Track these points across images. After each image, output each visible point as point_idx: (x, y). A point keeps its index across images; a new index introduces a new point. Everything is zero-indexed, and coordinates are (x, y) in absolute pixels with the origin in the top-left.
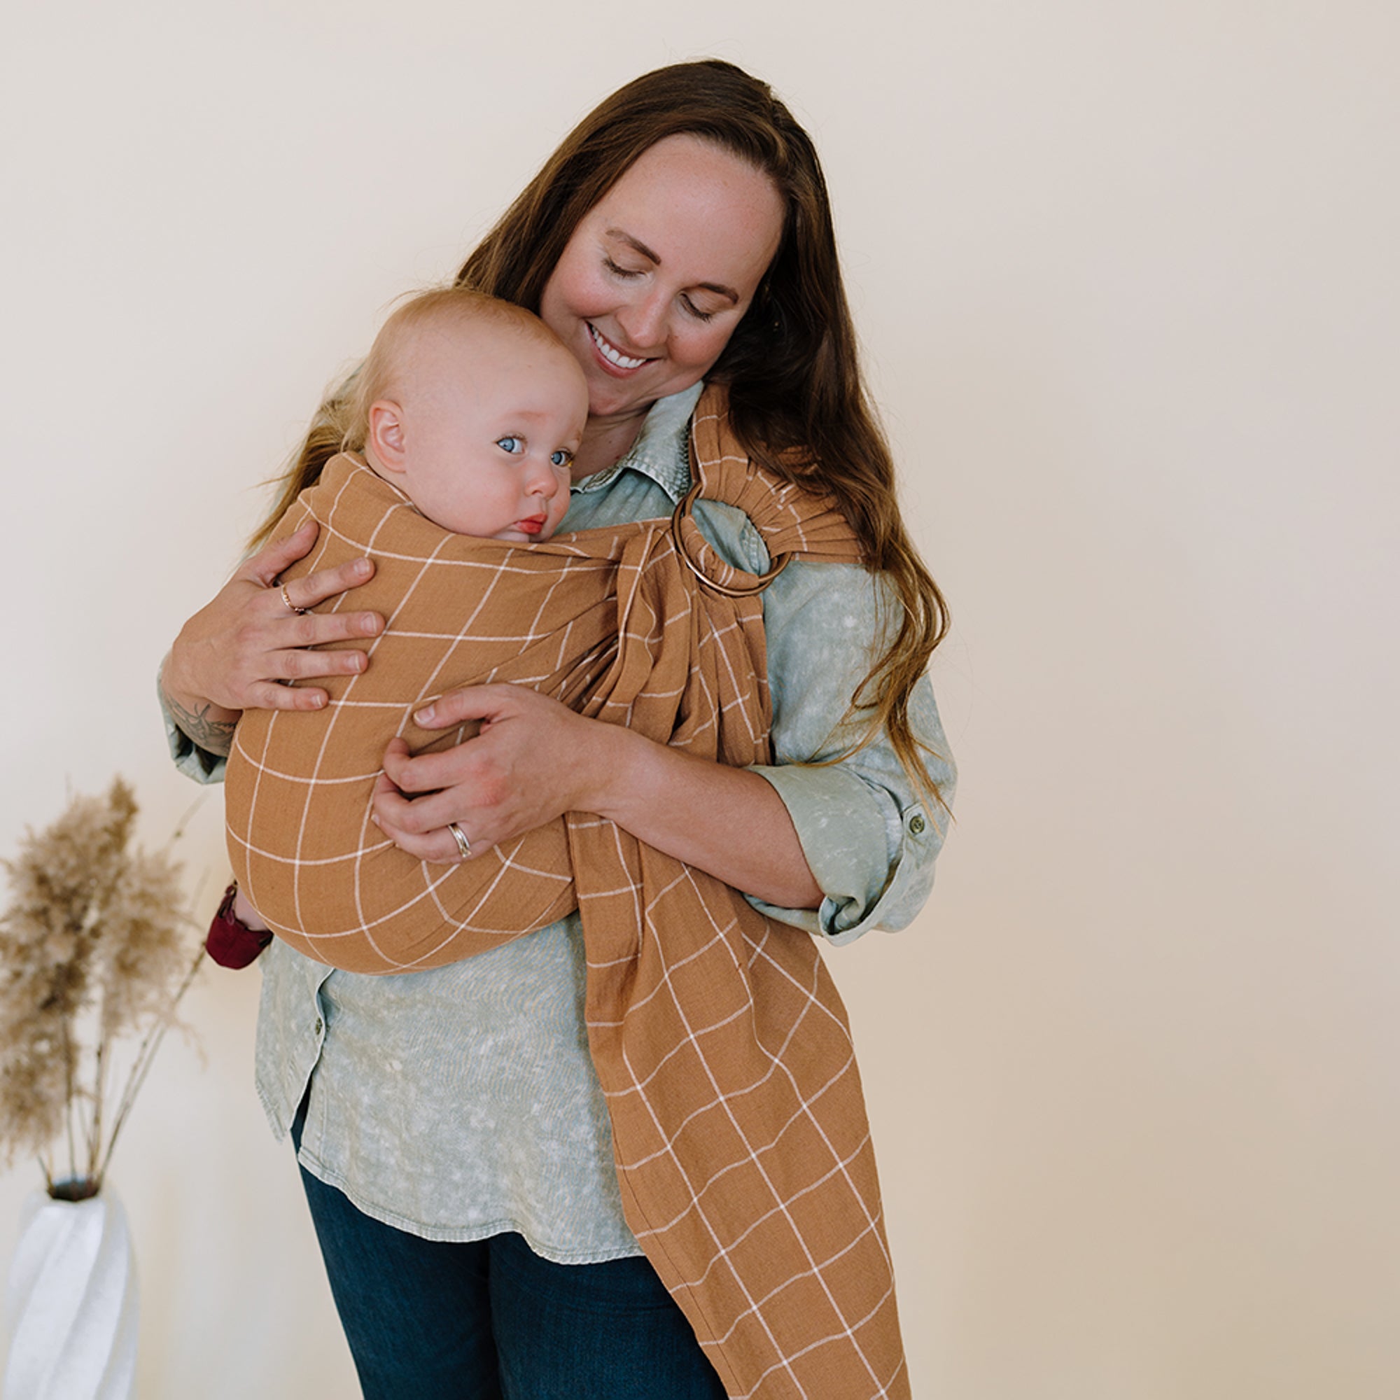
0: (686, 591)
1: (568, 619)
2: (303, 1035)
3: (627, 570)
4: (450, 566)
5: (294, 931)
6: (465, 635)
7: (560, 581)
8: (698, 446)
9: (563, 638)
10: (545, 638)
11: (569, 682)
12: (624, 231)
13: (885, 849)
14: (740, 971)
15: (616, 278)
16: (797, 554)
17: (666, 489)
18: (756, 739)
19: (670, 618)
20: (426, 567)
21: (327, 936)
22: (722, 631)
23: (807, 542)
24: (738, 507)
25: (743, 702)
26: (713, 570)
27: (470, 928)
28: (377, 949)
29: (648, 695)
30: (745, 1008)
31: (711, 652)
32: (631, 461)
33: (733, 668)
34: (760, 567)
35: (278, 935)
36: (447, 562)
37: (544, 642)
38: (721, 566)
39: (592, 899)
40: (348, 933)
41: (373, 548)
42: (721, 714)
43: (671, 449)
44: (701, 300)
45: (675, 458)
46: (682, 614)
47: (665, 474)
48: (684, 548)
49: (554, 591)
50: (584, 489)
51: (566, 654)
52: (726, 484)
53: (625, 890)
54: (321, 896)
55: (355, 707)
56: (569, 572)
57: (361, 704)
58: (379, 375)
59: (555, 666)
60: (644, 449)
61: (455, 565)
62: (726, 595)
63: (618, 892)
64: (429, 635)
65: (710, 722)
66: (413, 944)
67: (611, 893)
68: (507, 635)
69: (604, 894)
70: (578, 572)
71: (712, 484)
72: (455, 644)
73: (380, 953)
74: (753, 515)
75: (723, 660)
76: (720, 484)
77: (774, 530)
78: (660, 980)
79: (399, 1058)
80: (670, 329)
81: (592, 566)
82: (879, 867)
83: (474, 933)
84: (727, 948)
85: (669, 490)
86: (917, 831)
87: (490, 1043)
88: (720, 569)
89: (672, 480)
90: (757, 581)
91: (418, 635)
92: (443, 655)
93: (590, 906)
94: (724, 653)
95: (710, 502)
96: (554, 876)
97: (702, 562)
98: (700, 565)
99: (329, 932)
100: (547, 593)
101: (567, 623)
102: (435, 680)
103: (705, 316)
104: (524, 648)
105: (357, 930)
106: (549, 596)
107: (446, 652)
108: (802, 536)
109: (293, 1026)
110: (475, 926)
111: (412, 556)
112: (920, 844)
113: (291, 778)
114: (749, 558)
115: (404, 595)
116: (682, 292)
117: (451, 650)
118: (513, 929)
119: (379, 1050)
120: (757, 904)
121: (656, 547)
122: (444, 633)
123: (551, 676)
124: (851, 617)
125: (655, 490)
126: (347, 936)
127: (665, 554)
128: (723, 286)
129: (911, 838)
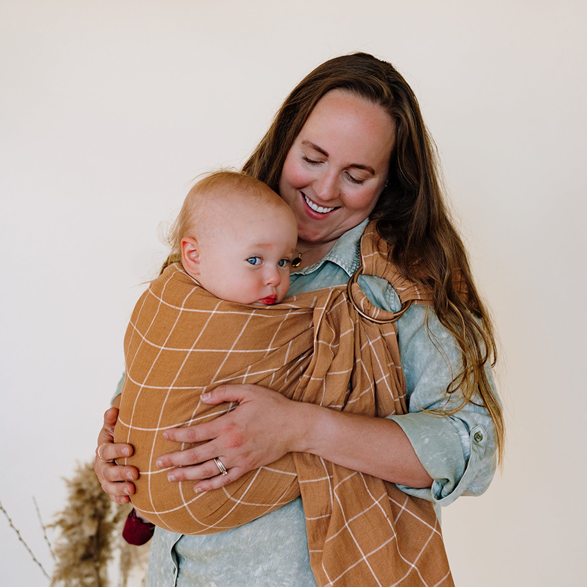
0: (351, 320)
1: (289, 339)
2: (167, 575)
3: (318, 310)
4: (224, 314)
5: (151, 512)
6: (233, 350)
7: (285, 319)
8: (362, 248)
9: (287, 349)
10: (277, 349)
11: (291, 371)
12: (309, 141)
13: (462, 451)
14: (388, 519)
15: (309, 166)
16: (416, 301)
17: (347, 271)
18: (395, 399)
19: (342, 333)
20: (212, 315)
21: (167, 512)
22: (373, 341)
23: (420, 294)
24: (384, 279)
25: (386, 378)
26: (368, 310)
27: (243, 503)
28: (193, 516)
29: (332, 373)
30: (391, 539)
31: (368, 352)
32: (329, 257)
33: (380, 361)
34: (395, 309)
35: (158, 525)
36: (223, 312)
37: (277, 351)
38: (372, 308)
39: (306, 483)
40: (178, 508)
41: (184, 308)
42: (375, 385)
43: (351, 250)
44: (356, 173)
45: (353, 255)
46: (349, 331)
47: (346, 263)
48: (353, 300)
49: (282, 325)
50: (304, 273)
51: (289, 356)
52: (376, 266)
53: (324, 478)
54: (162, 489)
55: (178, 389)
56: (289, 315)
57: (180, 388)
58: (186, 221)
59: (283, 363)
60: (335, 251)
61: (227, 314)
62: (376, 323)
63: (320, 480)
64: (214, 351)
65: (369, 389)
66: (212, 512)
67: (316, 480)
68: (256, 349)
69: (312, 481)
70: (295, 315)
71: (369, 266)
72: (228, 354)
73: (196, 519)
74: (392, 282)
75: (375, 356)
76: (373, 267)
77: (403, 289)
78: (343, 526)
79: (214, 581)
80: (340, 190)
81: (303, 311)
82: (460, 461)
83: (246, 506)
84: (380, 508)
85: (348, 272)
86: (478, 440)
87: (260, 569)
88: (372, 309)
89: (350, 267)
90: (392, 316)
91: (209, 350)
92: (223, 361)
93: (305, 487)
94: (375, 353)
95: (369, 276)
96: (288, 473)
97: (362, 306)
98: (361, 308)
99: (168, 510)
100: (278, 326)
101: (289, 342)
102: (219, 374)
103: (360, 182)
104: (266, 355)
105: (181, 507)
106: (279, 328)
107: (224, 359)
108: (417, 291)
109: (162, 571)
110: (246, 502)
111: (205, 310)
112: (480, 446)
113: (146, 430)
114: (389, 304)
115: (201, 330)
116: (345, 171)
117: (227, 358)
118: (268, 503)
119: (204, 578)
120: (403, 488)
121: (335, 300)
122: (222, 349)
123: (281, 368)
124: (445, 333)
125: (341, 271)
126: (177, 510)
127: (341, 302)
128: (363, 165)
129: (475, 444)
